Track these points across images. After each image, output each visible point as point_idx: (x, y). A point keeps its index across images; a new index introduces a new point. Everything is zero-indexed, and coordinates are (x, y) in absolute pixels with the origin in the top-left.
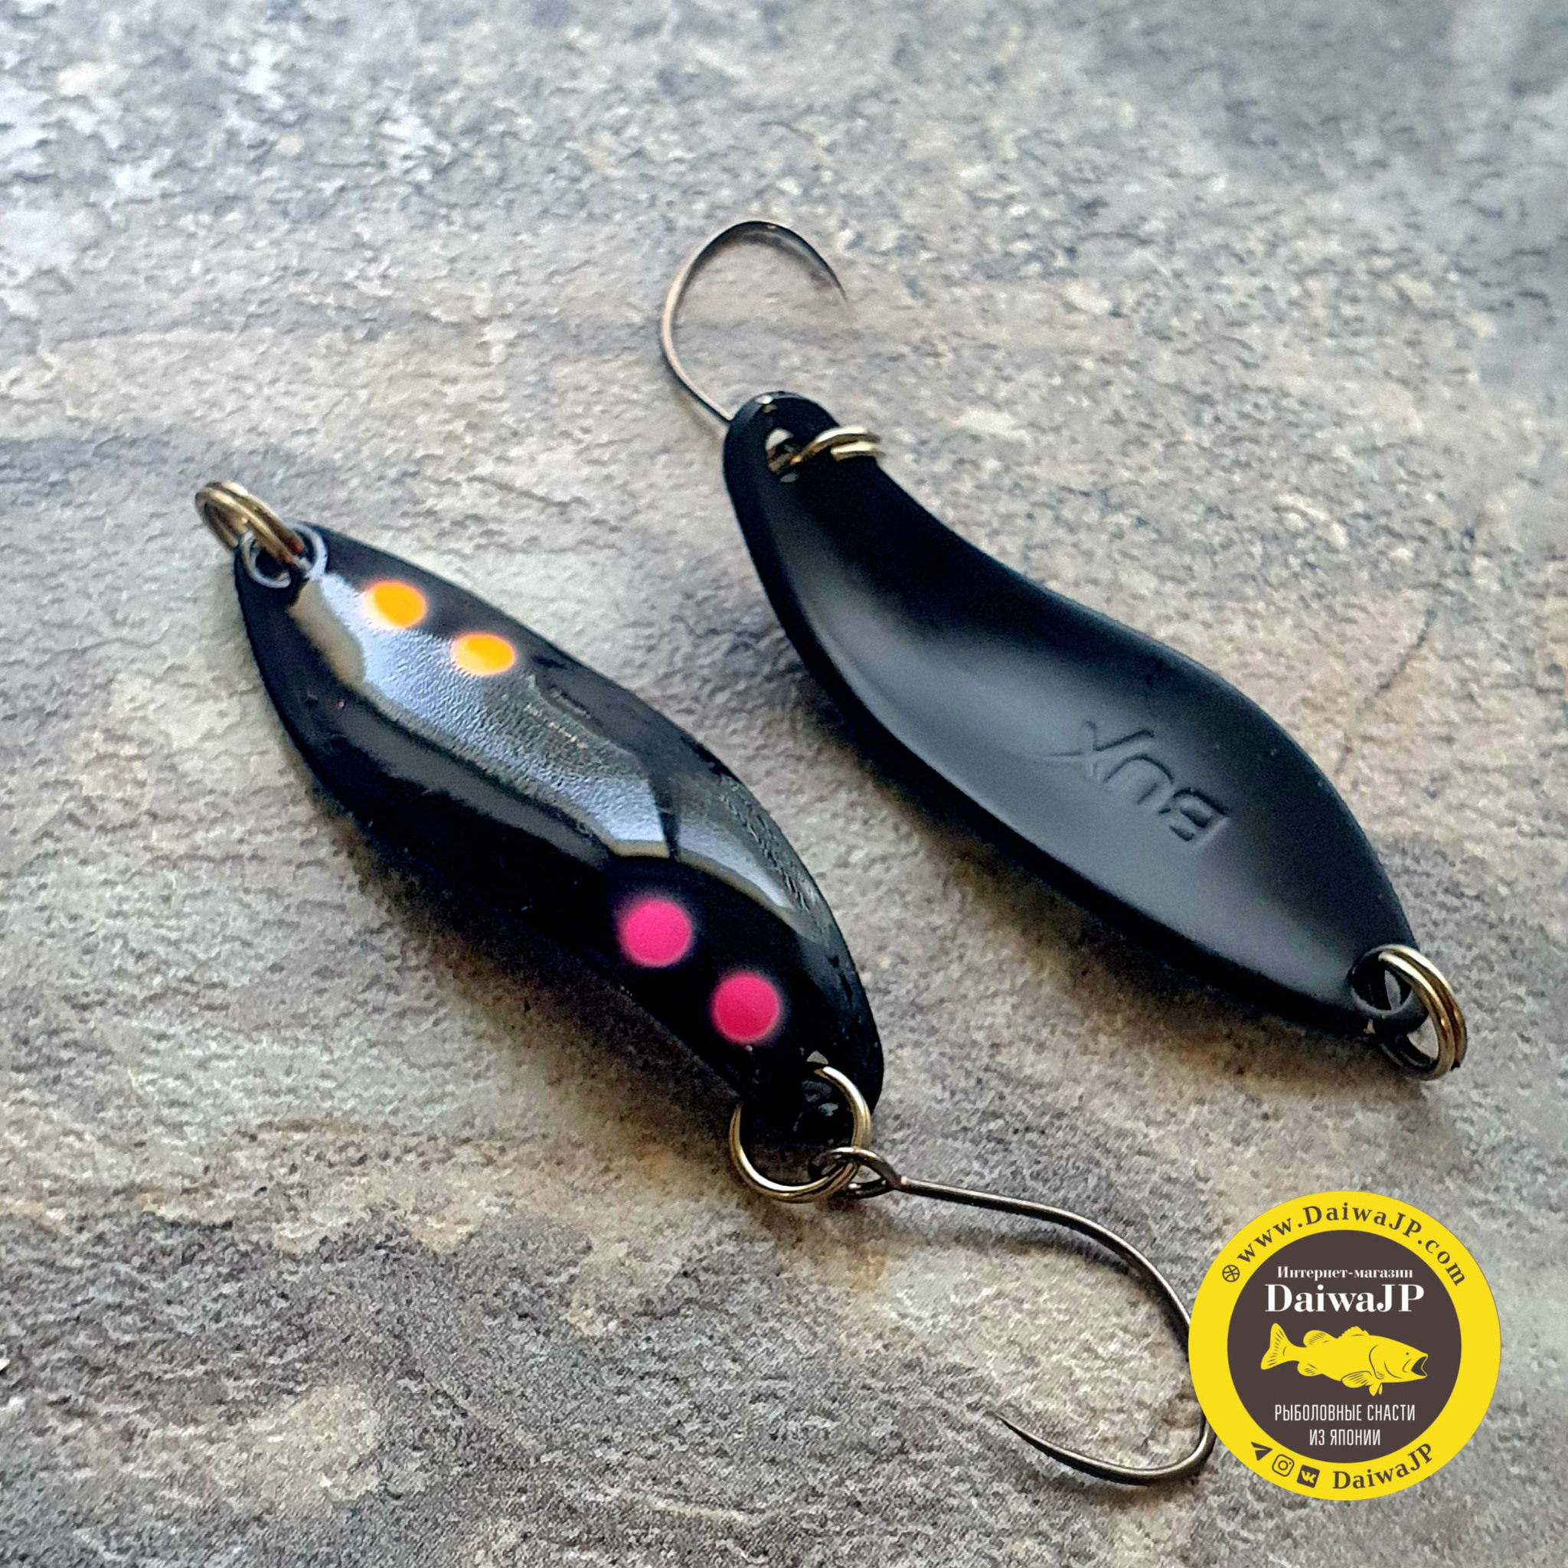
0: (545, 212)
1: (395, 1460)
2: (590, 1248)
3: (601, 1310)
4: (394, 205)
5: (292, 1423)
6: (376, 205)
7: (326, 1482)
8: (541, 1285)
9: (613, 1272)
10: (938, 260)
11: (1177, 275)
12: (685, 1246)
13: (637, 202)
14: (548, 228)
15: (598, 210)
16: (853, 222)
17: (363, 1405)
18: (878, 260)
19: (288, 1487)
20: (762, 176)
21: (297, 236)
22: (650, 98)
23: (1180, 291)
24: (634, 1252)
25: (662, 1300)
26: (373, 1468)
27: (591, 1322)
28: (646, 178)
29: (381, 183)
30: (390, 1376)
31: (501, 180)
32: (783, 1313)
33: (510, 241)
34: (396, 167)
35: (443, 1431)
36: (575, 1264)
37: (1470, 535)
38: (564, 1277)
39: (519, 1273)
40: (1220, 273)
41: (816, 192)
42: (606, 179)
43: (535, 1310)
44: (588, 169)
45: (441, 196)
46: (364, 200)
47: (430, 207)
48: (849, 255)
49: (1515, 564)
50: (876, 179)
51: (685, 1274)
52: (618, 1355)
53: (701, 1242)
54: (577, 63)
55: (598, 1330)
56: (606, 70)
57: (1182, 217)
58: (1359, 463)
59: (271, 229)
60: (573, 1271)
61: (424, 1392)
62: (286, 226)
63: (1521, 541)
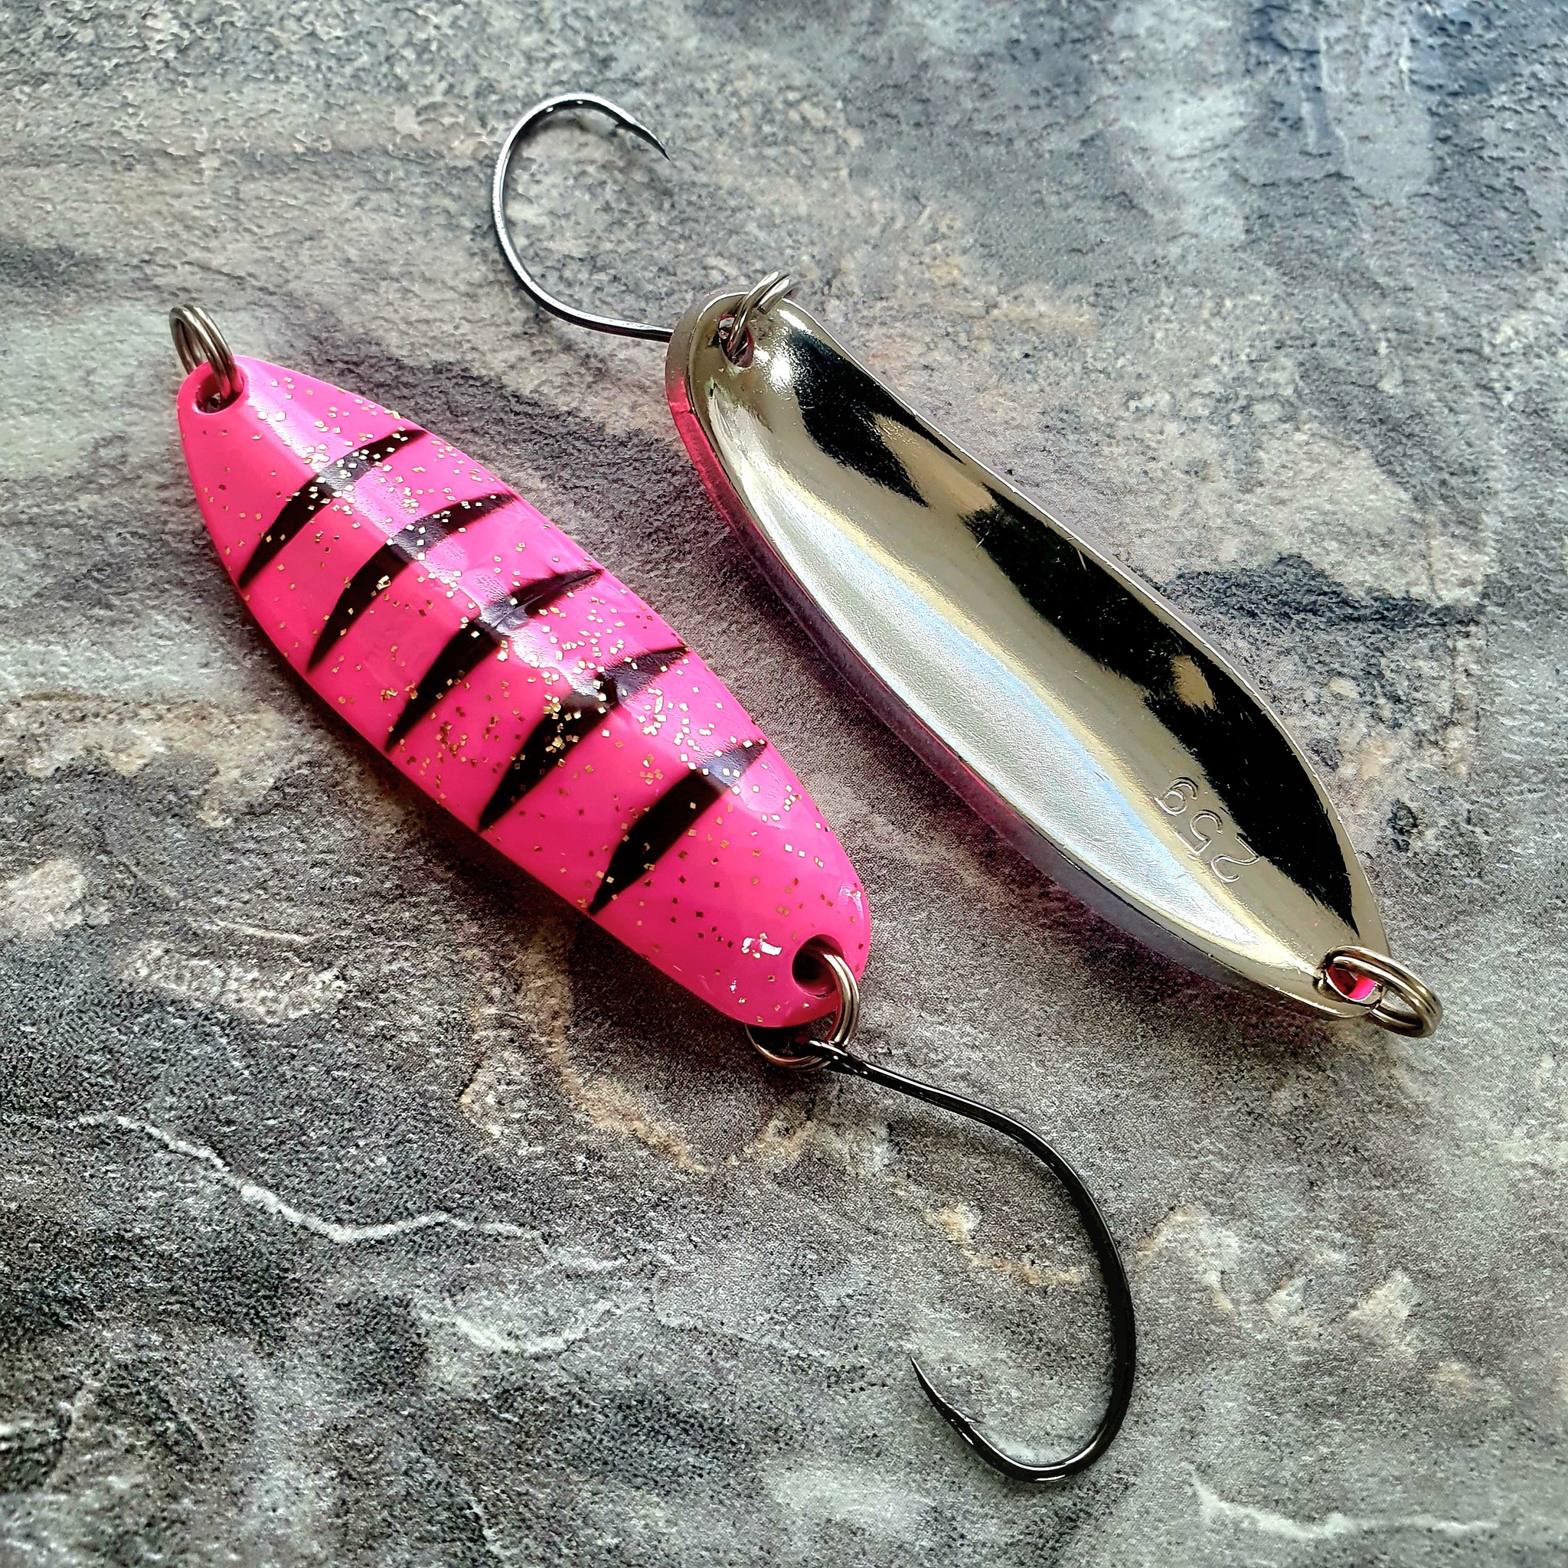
0: (248, 78)
1: (92, 905)
2: (217, 773)
3: (222, 811)
4: (150, 75)
5: (33, 883)
6: (138, 75)
7: (50, 918)
8: (186, 796)
9: (230, 789)
10: (501, 101)
11: (657, 107)
12: (276, 772)
13: (308, 67)
14: (249, 89)
15: (281, 75)
16: (448, 77)
17: (75, 872)
18: (462, 103)
19: (29, 923)
20: (391, 46)
21: (86, 99)
23: (658, 118)
24: (244, 775)
25: (260, 805)
26: (79, 910)
27: (215, 819)
28: (315, 51)
29: (143, 59)
30: (93, 853)
31: (222, 55)
32: (336, 811)
33: (223, 98)
34: (154, 48)
35: (121, 887)
36: (206, 782)
37: (829, 283)
38: (200, 792)
39: (173, 789)
40: (685, 105)
41: (426, 56)
42: (290, 52)
43: (182, 812)
45: (181, 69)
46: (131, 72)
47: (172, 76)
49: (855, 303)
50: (466, 46)
51: (277, 788)
52: (230, 839)
53: (287, 767)
55: (219, 824)
57: (665, 66)
58: (762, 236)
59: (69, 95)
60: (207, 787)
61: (112, 864)
62: (80, 92)
63: (861, 287)
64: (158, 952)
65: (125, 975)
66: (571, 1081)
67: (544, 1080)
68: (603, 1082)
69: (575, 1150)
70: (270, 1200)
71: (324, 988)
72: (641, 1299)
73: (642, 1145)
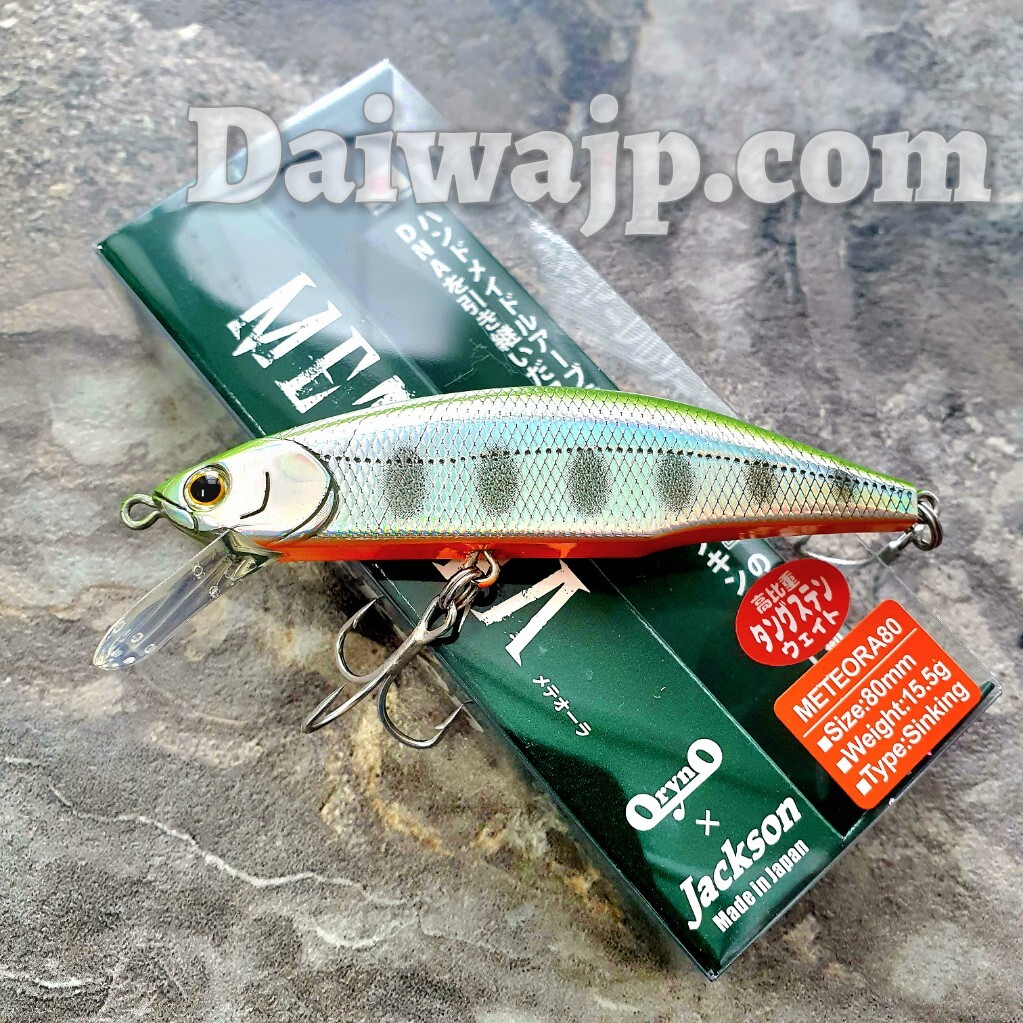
64: (163, 728)
65: (144, 740)
66: (379, 804)
67: (365, 803)
68: (396, 805)
69: (381, 841)
70: (220, 863)
71: (250, 750)
72: (414, 920)
73: (416, 839)
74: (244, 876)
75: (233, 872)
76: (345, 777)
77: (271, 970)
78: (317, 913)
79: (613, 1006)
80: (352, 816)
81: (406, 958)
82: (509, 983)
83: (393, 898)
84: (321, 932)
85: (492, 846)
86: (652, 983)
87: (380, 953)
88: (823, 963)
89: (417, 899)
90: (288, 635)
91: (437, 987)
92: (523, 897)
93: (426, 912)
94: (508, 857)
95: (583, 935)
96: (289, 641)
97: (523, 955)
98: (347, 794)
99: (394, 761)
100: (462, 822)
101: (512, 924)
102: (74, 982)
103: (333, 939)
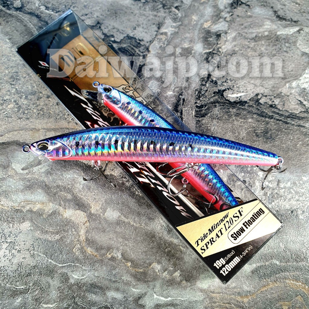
5: (24, 224)
9: (47, 213)
17: (29, 223)
22: (55, 105)
25: (50, 215)
26: (30, 228)
30: (31, 221)
36: (44, 212)
44: (50, 113)
48: (71, 121)
54: (50, 102)
56: (52, 102)
64: (39, 232)
65: (35, 235)
66: (85, 248)
67: (82, 248)
68: (89, 248)
69: (86, 256)
70: (52, 261)
71: (57, 237)
72: (93, 272)
73: (93, 255)
74: (57, 264)
75: (55, 263)
76: (78, 242)
77: (63, 284)
78: (72, 271)
79: (135, 290)
80: (80, 251)
81: (91, 281)
82: (113, 286)
83: (89, 268)
84: (73, 276)
85: (110, 256)
86: (144, 285)
87: (86, 280)
88: (181, 281)
89: (94, 268)
90: (65, 211)
91: (98, 287)
92: (116, 267)
93: (95, 271)
94: (113, 259)
95: (129, 275)
96: (65, 212)
97: (116, 280)
98: (78, 246)
99: (88, 239)
100: (103, 252)
101: (114, 273)
102: (23, 287)
103: (76, 277)
